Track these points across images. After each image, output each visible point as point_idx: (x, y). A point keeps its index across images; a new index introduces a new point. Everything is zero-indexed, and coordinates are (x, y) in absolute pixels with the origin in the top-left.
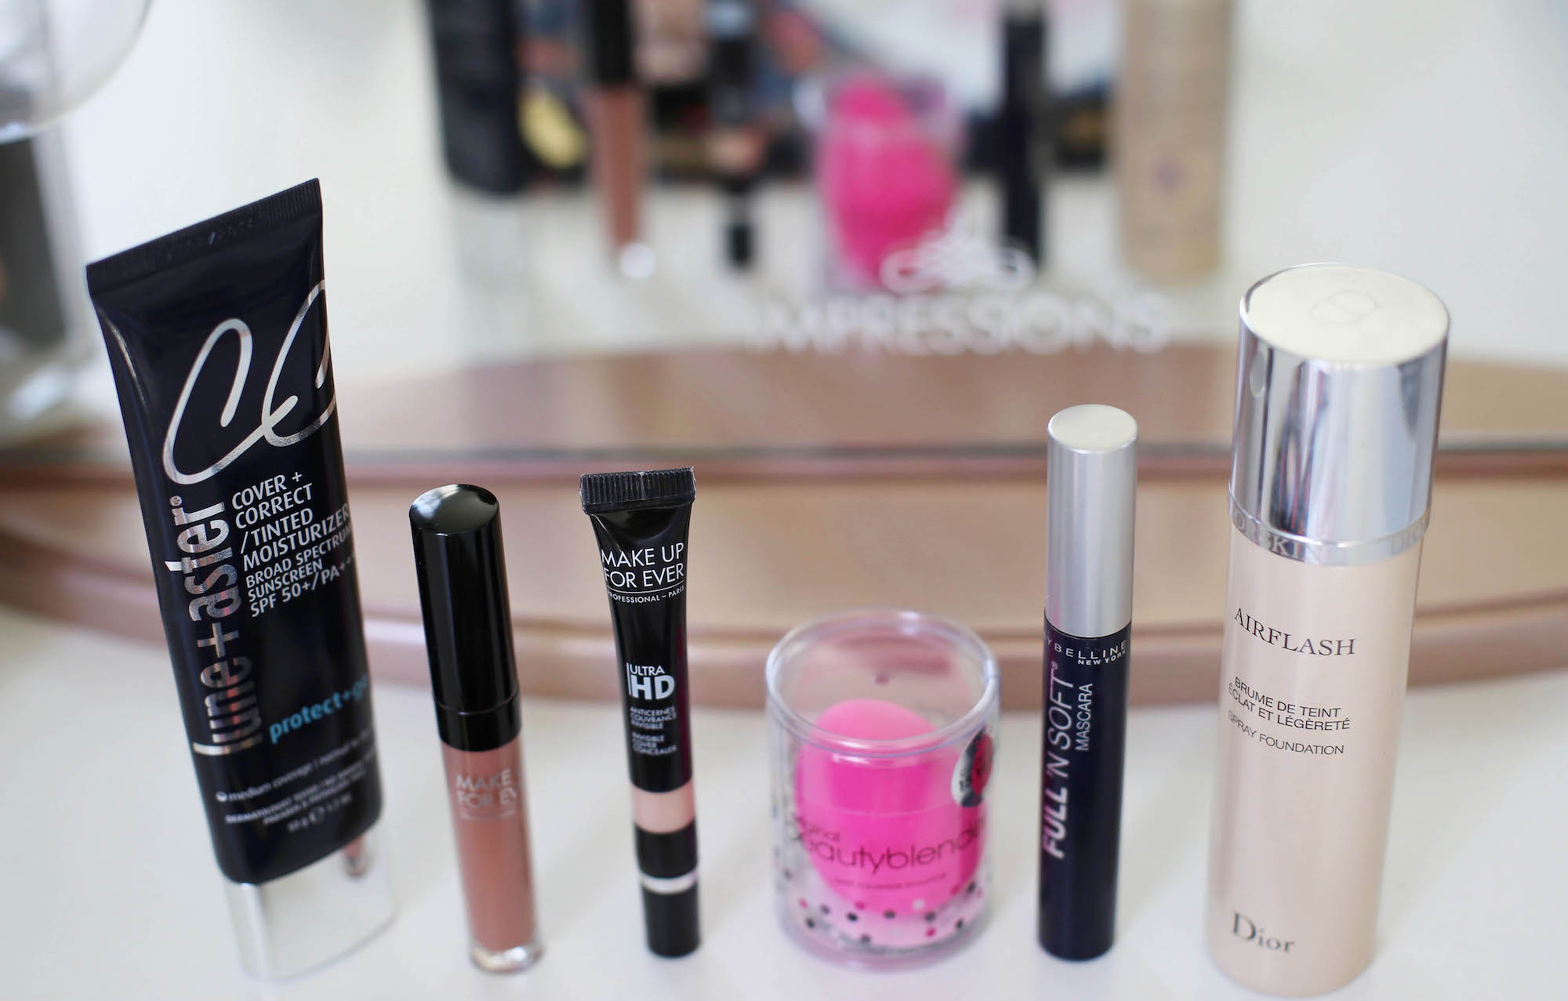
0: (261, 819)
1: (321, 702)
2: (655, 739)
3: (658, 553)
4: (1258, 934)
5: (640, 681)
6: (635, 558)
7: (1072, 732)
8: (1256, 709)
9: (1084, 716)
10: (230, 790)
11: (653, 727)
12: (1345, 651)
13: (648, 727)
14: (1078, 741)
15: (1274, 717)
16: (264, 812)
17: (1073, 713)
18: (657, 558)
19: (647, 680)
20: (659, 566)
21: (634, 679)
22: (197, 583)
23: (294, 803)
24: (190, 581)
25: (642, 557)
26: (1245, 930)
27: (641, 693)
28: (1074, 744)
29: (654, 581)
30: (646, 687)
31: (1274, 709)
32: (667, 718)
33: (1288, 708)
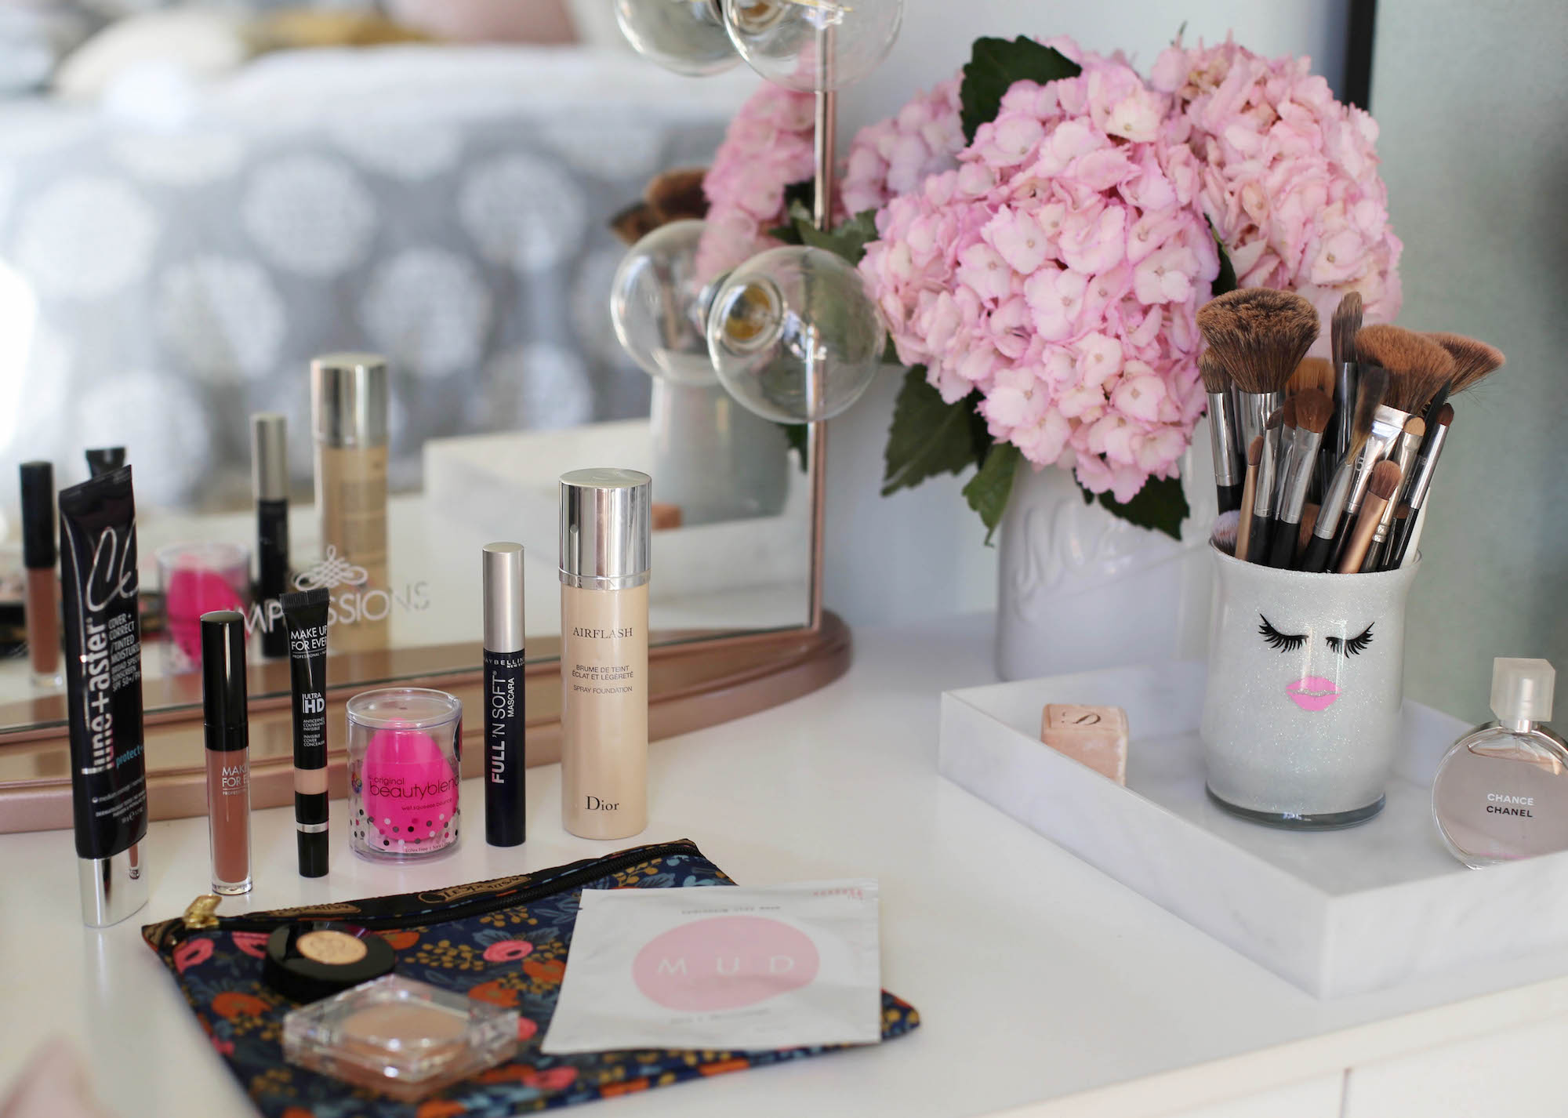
0: (111, 814)
1: (133, 749)
2: (316, 736)
3: (317, 630)
4: (601, 803)
5: (310, 703)
6: (308, 633)
7: (506, 708)
8: (590, 677)
9: (511, 697)
10: (98, 796)
11: (316, 729)
12: (628, 634)
13: (312, 729)
14: (509, 711)
15: (600, 677)
16: (113, 810)
17: (505, 697)
18: (318, 633)
19: (313, 701)
20: (319, 637)
21: (307, 702)
22: (95, 667)
23: (124, 807)
24: (91, 667)
25: (311, 633)
26: (594, 803)
27: (310, 709)
28: (507, 714)
29: (316, 645)
30: (313, 706)
31: (600, 673)
32: (321, 724)
33: (606, 670)
